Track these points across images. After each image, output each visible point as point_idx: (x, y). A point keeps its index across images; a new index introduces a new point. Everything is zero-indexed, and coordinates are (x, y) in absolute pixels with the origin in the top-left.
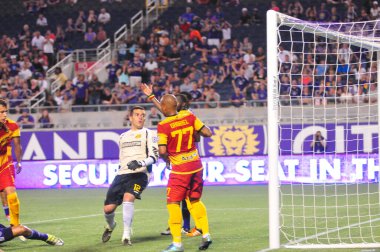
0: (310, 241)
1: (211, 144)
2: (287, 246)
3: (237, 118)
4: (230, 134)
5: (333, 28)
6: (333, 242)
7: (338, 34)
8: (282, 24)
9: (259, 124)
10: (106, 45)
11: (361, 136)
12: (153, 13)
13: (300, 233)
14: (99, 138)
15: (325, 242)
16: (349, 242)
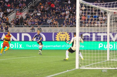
0: (87, 67)
1: (56, 38)
2: (81, 68)
3: (64, 30)
5: (96, 5)
6: (94, 67)
7: (97, 7)
8: (81, 3)
10: (25, 8)
11: (100, 36)
13: (84, 64)
14: (23, 35)
15: (92, 67)
16: (99, 67)
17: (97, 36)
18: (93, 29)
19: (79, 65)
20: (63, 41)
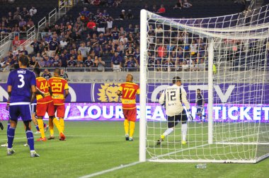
0: (165, 158)
2: (150, 160)
3: (116, 78)
4: (111, 89)
5: (183, 22)
6: (178, 158)
7: (185, 26)
8: (150, 18)
10: (33, 29)
12: (63, 10)
15: (174, 158)
16: (189, 158)
19: (147, 154)
20: (113, 102)
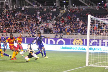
0: (95, 65)
1: (73, 42)
2: (90, 66)
3: (79, 37)
4: (77, 41)
5: (102, 19)
6: (99, 65)
7: (103, 21)
8: (91, 18)
9: (83, 39)
10: (52, 20)
11: (105, 43)
12: (62, 14)
13: (93, 63)
14: (49, 40)
15: (98, 65)
16: (103, 65)
17: (102, 42)
18: (100, 37)
19: (89, 63)
20: (78, 45)
